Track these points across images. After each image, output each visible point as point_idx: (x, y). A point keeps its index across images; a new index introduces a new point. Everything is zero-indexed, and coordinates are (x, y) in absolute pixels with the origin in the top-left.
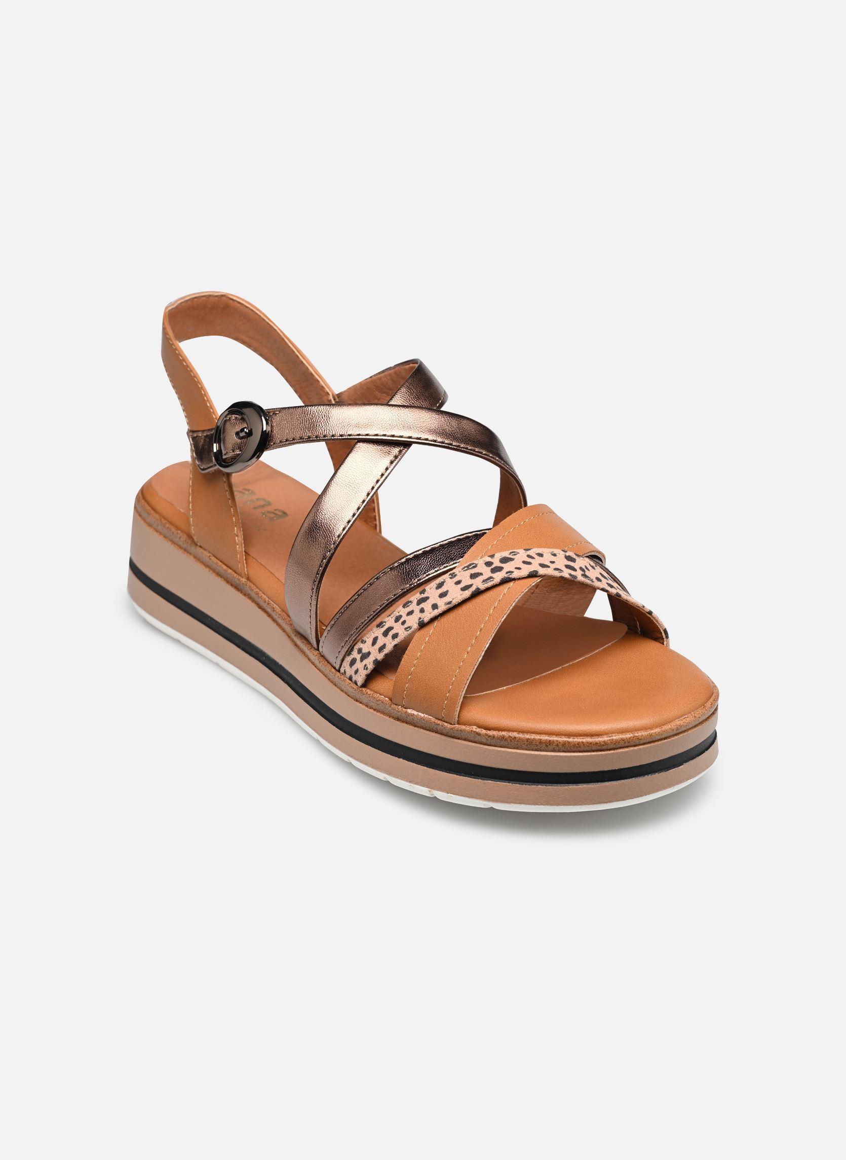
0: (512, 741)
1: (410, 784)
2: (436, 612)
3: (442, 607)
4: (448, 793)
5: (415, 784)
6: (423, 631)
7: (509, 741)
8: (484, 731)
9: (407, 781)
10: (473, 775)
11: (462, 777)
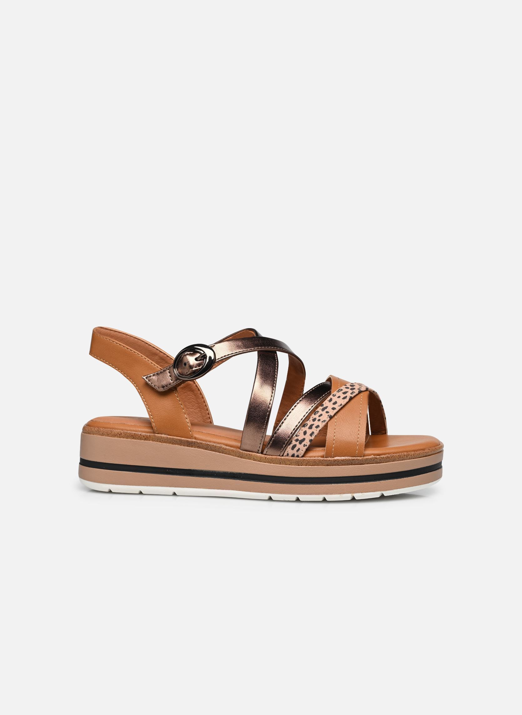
0: (392, 457)
1: (340, 495)
2: (335, 411)
3: (338, 408)
4: (362, 493)
5: (343, 494)
6: (332, 420)
7: (390, 458)
8: (378, 457)
9: (338, 494)
10: (373, 480)
11: (368, 483)
